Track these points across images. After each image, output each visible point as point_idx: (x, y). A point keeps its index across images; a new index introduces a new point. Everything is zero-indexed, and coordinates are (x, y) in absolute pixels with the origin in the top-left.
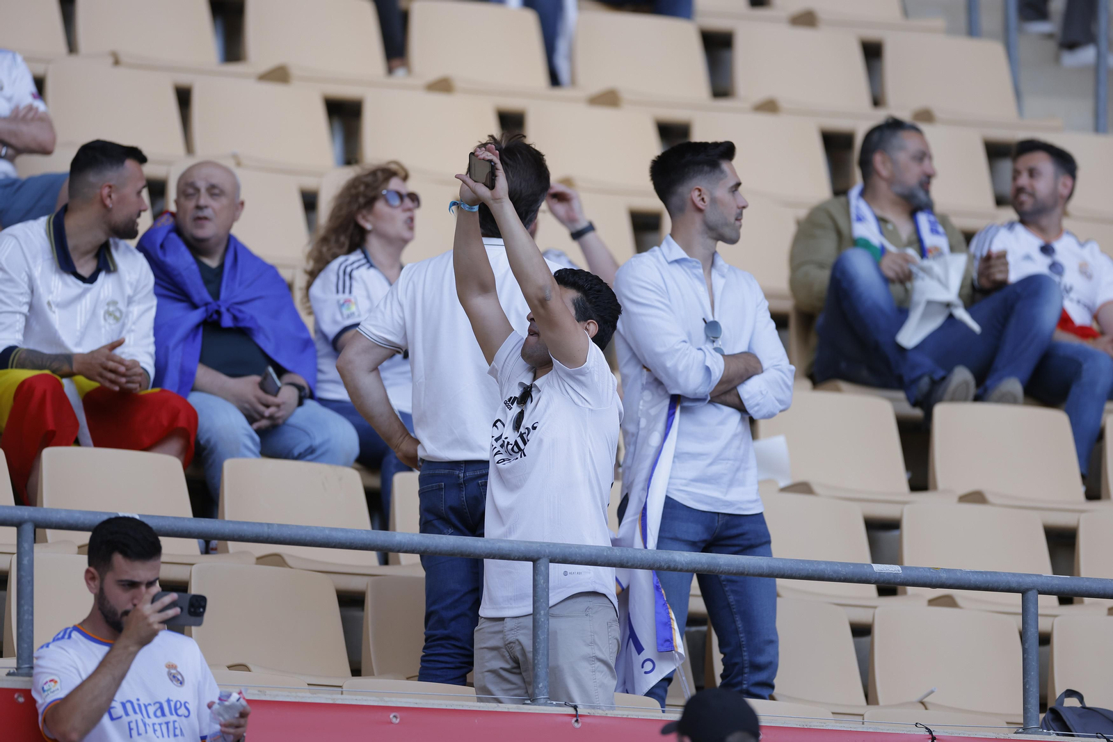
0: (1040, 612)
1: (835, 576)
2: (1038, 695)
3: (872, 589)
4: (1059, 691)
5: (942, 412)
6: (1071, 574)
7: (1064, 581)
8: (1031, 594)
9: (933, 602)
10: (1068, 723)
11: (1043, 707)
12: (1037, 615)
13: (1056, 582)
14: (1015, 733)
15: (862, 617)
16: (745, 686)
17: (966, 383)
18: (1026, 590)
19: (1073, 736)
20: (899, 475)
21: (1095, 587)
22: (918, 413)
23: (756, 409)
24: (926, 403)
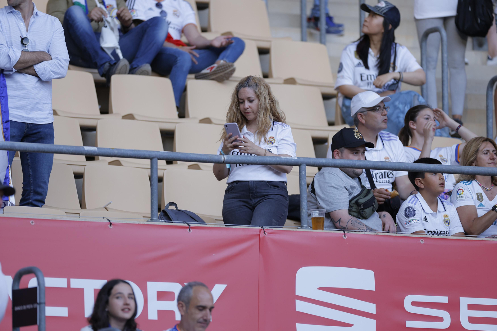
0: (159, 167)
1: (67, 152)
2: (157, 204)
3: (84, 157)
4: (166, 203)
5: (115, 79)
6: (172, 151)
7: (169, 154)
8: (154, 160)
9: (110, 163)
10: (170, 217)
11: (159, 209)
12: (157, 169)
13: (166, 154)
14: (147, 221)
15: (79, 170)
16: (30, 201)
17: (125, 65)
18: (152, 158)
19: (172, 222)
20: (96, 107)
21: (183, 157)
22: (104, 79)
23: (42, 76)
24: (107, 75)
